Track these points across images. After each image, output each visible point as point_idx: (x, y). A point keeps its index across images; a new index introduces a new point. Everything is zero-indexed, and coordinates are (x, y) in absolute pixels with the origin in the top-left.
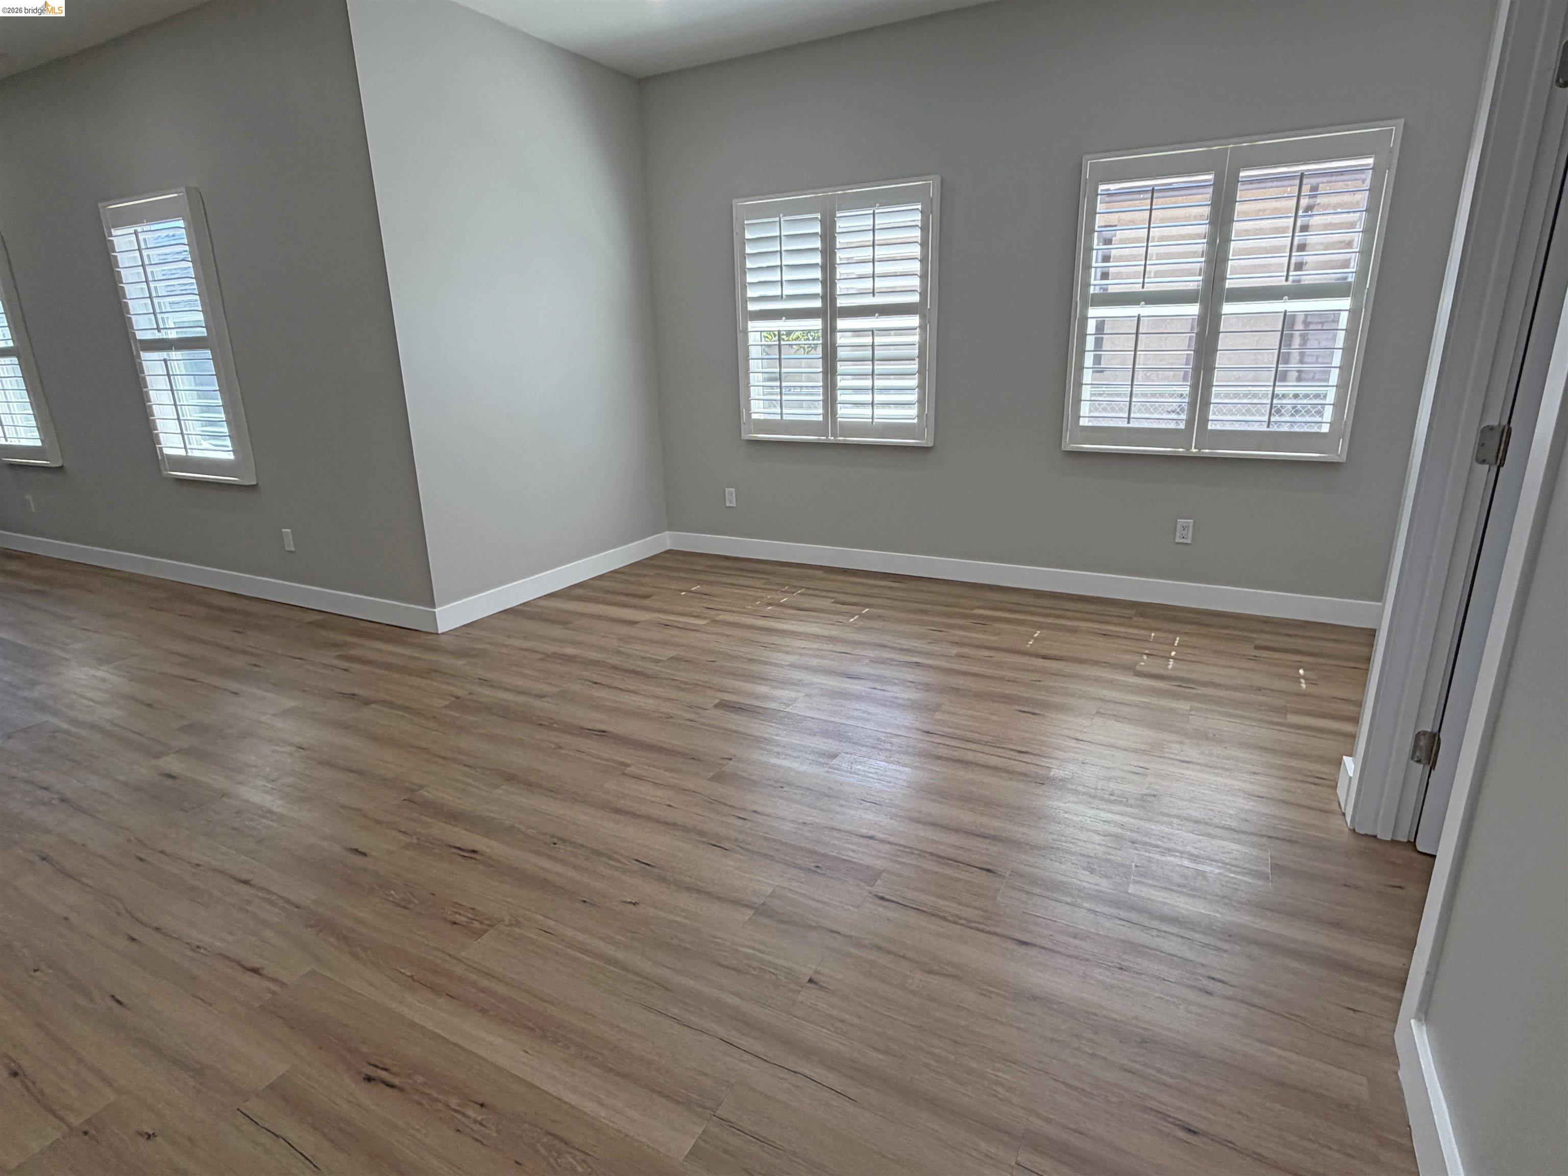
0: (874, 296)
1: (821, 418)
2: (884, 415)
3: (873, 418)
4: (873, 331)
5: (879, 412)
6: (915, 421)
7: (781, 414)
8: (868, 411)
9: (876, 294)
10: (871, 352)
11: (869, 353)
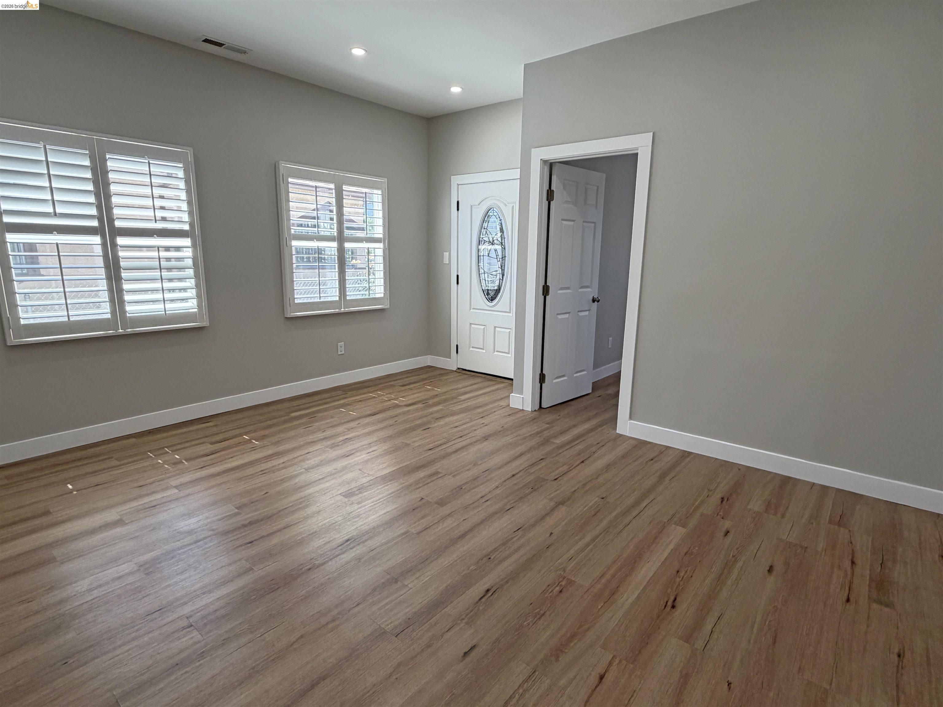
0: (156, 222)
1: (109, 316)
2: (173, 308)
3: (165, 311)
4: (158, 248)
5: (169, 306)
6: (196, 310)
7: (68, 316)
8: (160, 306)
9: (157, 221)
10: (158, 263)
11: (156, 263)
